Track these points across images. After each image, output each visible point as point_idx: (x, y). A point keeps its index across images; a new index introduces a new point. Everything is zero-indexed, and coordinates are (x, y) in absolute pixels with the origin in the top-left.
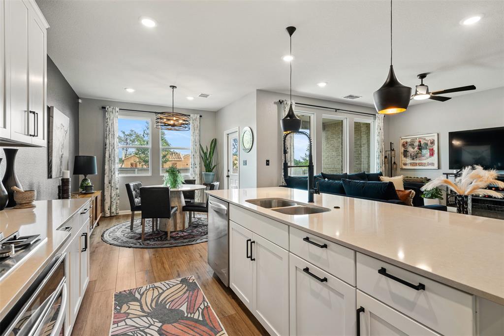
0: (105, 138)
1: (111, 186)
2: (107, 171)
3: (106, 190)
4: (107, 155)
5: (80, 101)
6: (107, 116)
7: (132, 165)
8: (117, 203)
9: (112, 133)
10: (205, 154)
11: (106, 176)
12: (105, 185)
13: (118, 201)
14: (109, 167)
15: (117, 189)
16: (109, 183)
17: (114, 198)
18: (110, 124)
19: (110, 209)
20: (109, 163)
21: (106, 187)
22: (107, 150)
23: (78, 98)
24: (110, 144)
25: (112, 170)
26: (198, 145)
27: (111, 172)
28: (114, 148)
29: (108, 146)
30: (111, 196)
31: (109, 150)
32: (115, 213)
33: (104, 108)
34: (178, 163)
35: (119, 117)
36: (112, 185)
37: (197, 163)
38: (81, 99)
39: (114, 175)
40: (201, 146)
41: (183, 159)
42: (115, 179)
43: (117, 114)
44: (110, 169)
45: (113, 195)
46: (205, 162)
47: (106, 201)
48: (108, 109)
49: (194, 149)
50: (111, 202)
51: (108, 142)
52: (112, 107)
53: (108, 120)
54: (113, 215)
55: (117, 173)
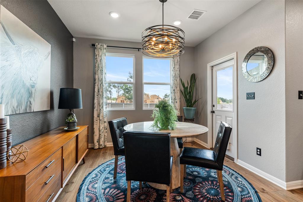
0: (95, 73)
1: (99, 119)
2: (96, 105)
3: (95, 123)
4: (96, 90)
5: (74, 40)
6: (96, 53)
7: (121, 101)
8: (104, 136)
9: (101, 69)
10: (186, 89)
11: (95, 110)
12: (95, 118)
13: (106, 134)
14: (98, 101)
15: (105, 122)
16: (98, 117)
17: (102, 131)
18: (99, 60)
19: (99, 141)
20: (98, 97)
21: (95, 120)
22: (96, 85)
23: (73, 37)
24: (98, 79)
25: (101, 104)
26: (178, 79)
27: (100, 106)
28: (102, 83)
29: (97, 81)
30: (99, 129)
31: (98, 85)
32: (103, 145)
33: (93, 45)
34: (147, 100)
35: (107, 54)
36: (101, 118)
37: (177, 98)
38: (75, 38)
39: (102, 109)
40: (181, 80)
41: (150, 98)
42: (103, 113)
43: (105, 51)
44: (99, 104)
45: (101, 128)
46: (186, 97)
47: (95, 134)
48: (97, 46)
49: (174, 83)
50: (100, 135)
51: (97, 77)
52: (100, 44)
53: (97, 56)
54: (101, 147)
55: (104, 107)
